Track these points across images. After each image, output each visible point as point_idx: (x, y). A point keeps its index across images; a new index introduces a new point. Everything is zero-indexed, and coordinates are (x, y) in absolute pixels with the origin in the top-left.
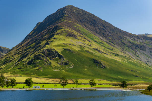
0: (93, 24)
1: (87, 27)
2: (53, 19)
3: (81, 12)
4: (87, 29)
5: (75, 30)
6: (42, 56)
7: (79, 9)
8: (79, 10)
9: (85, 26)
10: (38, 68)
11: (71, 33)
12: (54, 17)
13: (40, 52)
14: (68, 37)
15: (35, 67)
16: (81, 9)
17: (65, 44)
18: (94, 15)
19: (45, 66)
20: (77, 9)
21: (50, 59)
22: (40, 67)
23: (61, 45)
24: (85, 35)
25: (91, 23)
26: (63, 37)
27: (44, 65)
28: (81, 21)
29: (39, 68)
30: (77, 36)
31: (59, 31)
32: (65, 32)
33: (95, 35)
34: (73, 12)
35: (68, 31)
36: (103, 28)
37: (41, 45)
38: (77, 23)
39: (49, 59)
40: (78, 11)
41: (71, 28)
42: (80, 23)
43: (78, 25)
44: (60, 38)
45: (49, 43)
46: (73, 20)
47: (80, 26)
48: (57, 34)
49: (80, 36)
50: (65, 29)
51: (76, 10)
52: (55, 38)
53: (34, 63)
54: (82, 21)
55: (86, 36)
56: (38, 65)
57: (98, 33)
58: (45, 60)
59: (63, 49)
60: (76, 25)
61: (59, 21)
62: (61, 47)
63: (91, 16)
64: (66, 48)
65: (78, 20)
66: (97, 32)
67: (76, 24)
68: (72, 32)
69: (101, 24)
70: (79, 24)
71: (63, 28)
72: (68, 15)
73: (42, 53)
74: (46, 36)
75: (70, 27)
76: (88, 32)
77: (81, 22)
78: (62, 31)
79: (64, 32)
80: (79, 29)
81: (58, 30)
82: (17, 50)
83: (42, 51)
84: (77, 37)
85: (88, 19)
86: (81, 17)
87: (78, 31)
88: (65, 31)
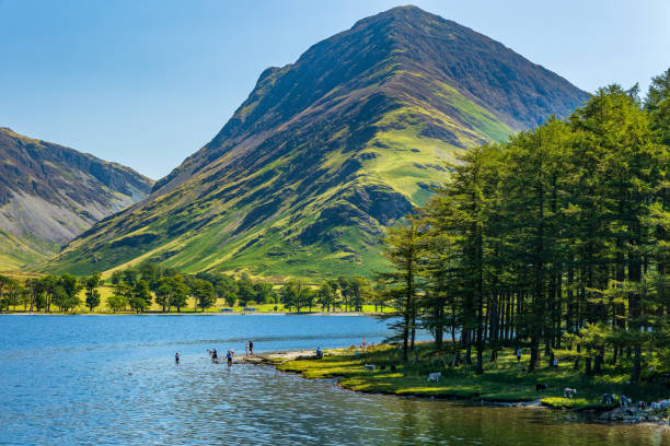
0: (501, 80)
1: (480, 96)
2: (345, 63)
3: (452, 36)
4: (479, 103)
5: (442, 111)
6: (354, 213)
7: (443, 21)
8: (443, 26)
9: (470, 90)
10: (343, 254)
11: (436, 124)
12: (347, 55)
13: (344, 198)
14: (426, 138)
15: (334, 250)
16: (449, 22)
17: (419, 167)
18: (499, 45)
19: (368, 247)
20: (434, 22)
21: (381, 224)
22: (351, 251)
23: (407, 169)
24: (478, 127)
25: (491, 77)
26: (408, 139)
27: (363, 243)
28: (453, 69)
29: (348, 254)
30: (457, 134)
31: (390, 117)
32: (415, 120)
33: (510, 125)
34: (423, 37)
35: (422, 118)
36: (538, 100)
37: (328, 169)
38: (443, 80)
39: (377, 222)
40: (440, 30)
41: (428, 101)
42: (450, 79)
43: (447, 87)
44: (396, 143)
45: (360, 160)
46: (427, 67)
47: (454, 90)
48: (384, 129)
49: (465, 133)
50: (414, 110)
51: (432, 25)
52: (379, 145)
53: (328, 239)
54: (458, 71)
55: (483, 130)
56: (343, 243)
57: (522, 119)
58: (363, 224)
59: (418, 184)
60: (440, 89)
61: (371, 72)
62: (408, 178)
63: (487, 47)
64: (427, 182)
65: (443, 68)
66: (516, 114)
67: (438, 83)
68: (438, 121)
69: (528, 80)
70: (448, 83)
71: (403, 105)
72: (404, 50)
73: (351, 200)
74: (338, 135)
75: (425, 99)
76: (485, 116)
77: (455, 74)
78: (402, 118)
79: (410, 119)
80: (456, 105)
81: (386, 111)
82: (204, 181)
83: (350, 194)
84: (455, 137)
85: (481, 63)
86: (452, 53)
87: (452, 112)
88: (412, 116)
